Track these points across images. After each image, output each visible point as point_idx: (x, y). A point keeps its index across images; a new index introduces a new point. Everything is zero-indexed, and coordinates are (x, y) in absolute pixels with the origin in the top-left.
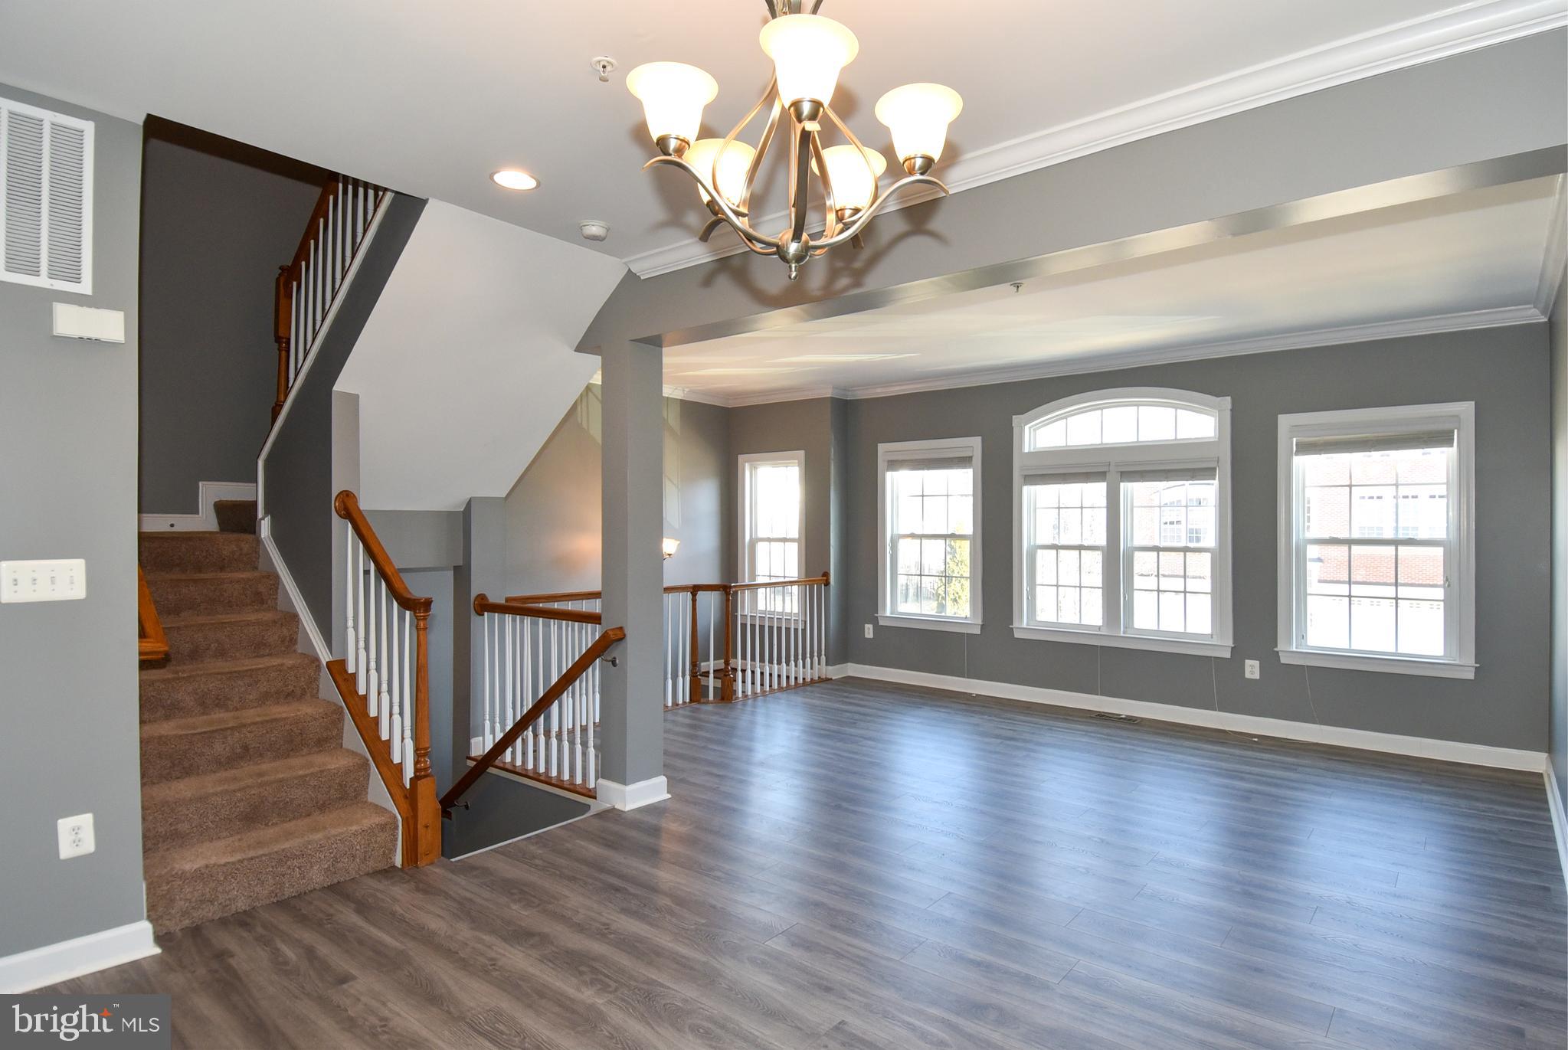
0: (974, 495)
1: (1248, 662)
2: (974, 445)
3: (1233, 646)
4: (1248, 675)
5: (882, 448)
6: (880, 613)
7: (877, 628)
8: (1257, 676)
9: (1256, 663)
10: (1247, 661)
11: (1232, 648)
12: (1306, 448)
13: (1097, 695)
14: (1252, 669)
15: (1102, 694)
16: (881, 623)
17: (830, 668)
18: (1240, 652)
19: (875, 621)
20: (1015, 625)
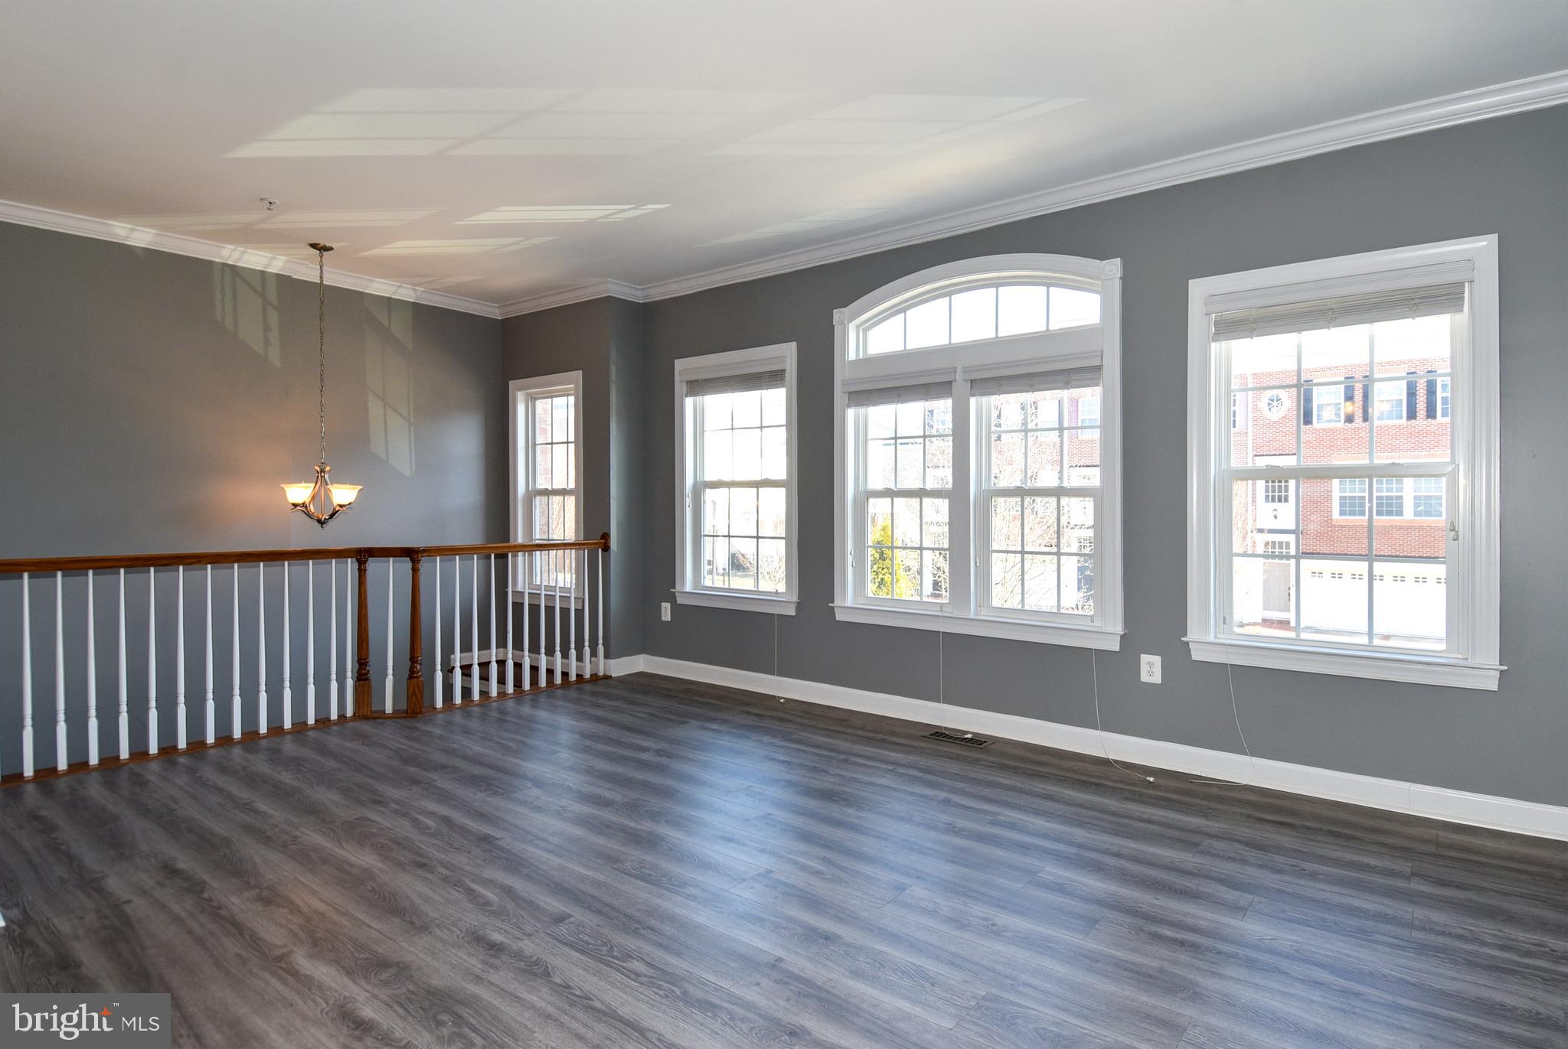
0: (788, 426)
1: (1145, 658)
2: (786, 354)
3: (1123, 633)
4: (1145, 678)
5: (679, 364)
6: (678, 588)
7: (676, 608)
8: (1157, 679)
9: (1157, 660)
10: (1143, 656)
11: (1122, 637)
12: (1230, 327)
13: (939, 702)
14: (1151, 669)
15: (946, 701)
16: (680, 601)
17: (611, 662)
18: (1133, 643)
19: (672, 598)
20: (837, 602)
